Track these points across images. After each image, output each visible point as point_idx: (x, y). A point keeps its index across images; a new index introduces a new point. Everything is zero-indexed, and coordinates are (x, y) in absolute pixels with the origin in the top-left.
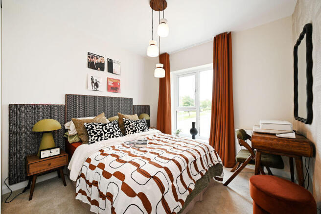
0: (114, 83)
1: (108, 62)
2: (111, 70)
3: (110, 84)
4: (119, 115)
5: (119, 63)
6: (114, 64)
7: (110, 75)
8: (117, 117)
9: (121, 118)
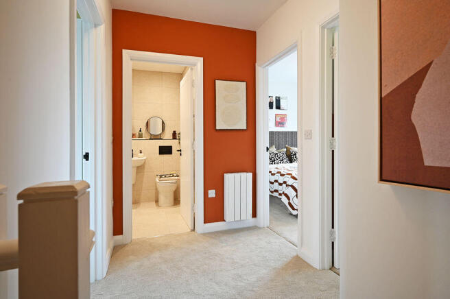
0: (281, 119)
1: (276, 100)
2: (278, 107)
3: (278, 120)
4: (286, 148)
5: (286, 98)
6: (281, 101)
7: (278, 112)
8: (285, 150)
9: (288, 150)
